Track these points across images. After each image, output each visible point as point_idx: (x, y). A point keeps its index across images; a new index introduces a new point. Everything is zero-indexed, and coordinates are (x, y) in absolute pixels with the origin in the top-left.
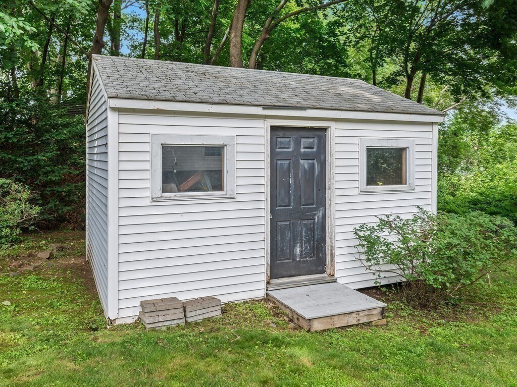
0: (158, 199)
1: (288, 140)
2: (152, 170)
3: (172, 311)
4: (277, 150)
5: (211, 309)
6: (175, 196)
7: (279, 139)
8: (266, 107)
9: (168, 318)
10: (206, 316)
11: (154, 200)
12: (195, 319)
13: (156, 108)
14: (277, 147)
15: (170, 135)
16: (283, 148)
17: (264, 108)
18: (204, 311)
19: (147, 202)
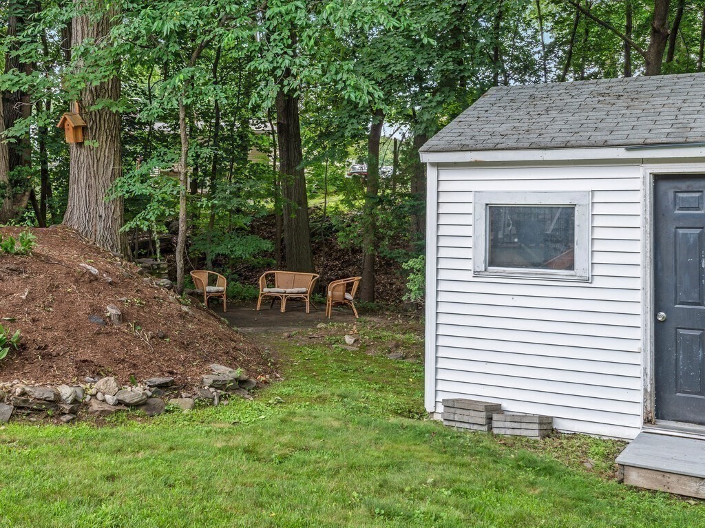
0: (481, 273)
1: (697, 195)
2: (475, 237)
3: (472, 413)
4: (677, 212)
5: (524, 426)
6: (504, 272)
7: (681, 195)
8: (630, 147)
9: (465, 419)
10: (517, 432)
11: (477, 274)
12: (502, 432)
13: (473, 160)
14: (677, 207)
15: (496, 193)
16: (688, 209)
17: (627, 149)
18: (515, 425)
19: (469, 276)
